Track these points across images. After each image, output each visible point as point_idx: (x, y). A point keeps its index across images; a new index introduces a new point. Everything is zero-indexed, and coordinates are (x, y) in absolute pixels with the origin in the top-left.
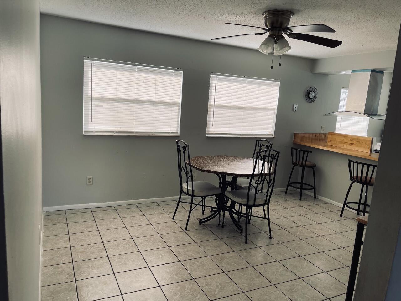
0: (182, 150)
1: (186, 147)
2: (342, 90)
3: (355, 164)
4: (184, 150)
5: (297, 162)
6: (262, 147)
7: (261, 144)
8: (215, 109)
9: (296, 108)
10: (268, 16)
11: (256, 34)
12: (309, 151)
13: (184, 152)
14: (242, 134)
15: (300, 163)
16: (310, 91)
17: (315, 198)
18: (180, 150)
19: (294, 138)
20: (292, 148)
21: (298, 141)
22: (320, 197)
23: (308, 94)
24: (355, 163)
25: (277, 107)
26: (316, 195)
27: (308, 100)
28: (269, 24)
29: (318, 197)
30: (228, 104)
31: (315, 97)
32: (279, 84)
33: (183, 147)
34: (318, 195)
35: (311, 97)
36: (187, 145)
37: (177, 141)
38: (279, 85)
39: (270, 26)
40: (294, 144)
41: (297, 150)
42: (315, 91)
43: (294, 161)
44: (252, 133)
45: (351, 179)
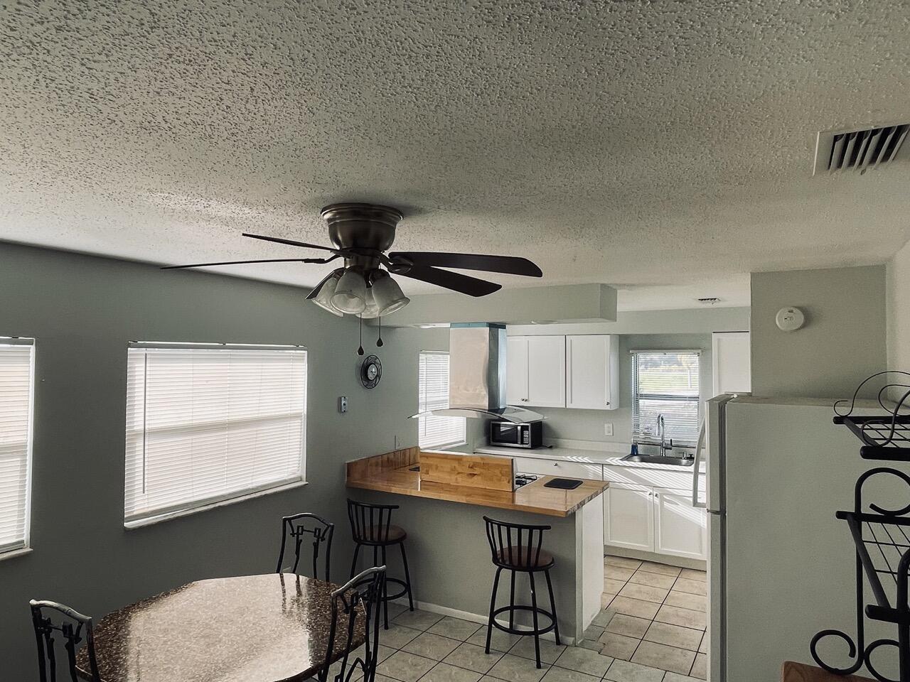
0: (60, 640)
1: (79, 628)
2: (422, 357)
3: (504, 529)
4: (71, 640)
5: (368, 534)
6: (302, 534)
7: (298, 527)
8: (146, 443)
9: (344, 404)
10: (338, 219)
11: (307, 261)
12: (391, 504)
13: (70, 648)
14: (230, 494)
15: (375, 535)
16: (368, 363)
17: (412, 609)
18: (48, 637)
19: (349, 475)
20: (350, 503)
21: (357, 481)
22: (422, 605)
23: (364, 370)
24: (503, 525)
25: (306, 410)
26: (414, 601)
27: (366, 383)
28: (342, 235)
29: (417, 604)
30: (186, 419)
31: (378, 376)
32: (306, 355)
33: (67, 630)
34: (417, 599)
35: (371, 376)
36: (81, 622)
37: (33, 602)
38: (306, 358)
39: (346, 243)
40: (351, 488)
41: (363, 507)
42: (378, 364)
43: (359, 534)
44: (254, 485)
45: (495, 560)
